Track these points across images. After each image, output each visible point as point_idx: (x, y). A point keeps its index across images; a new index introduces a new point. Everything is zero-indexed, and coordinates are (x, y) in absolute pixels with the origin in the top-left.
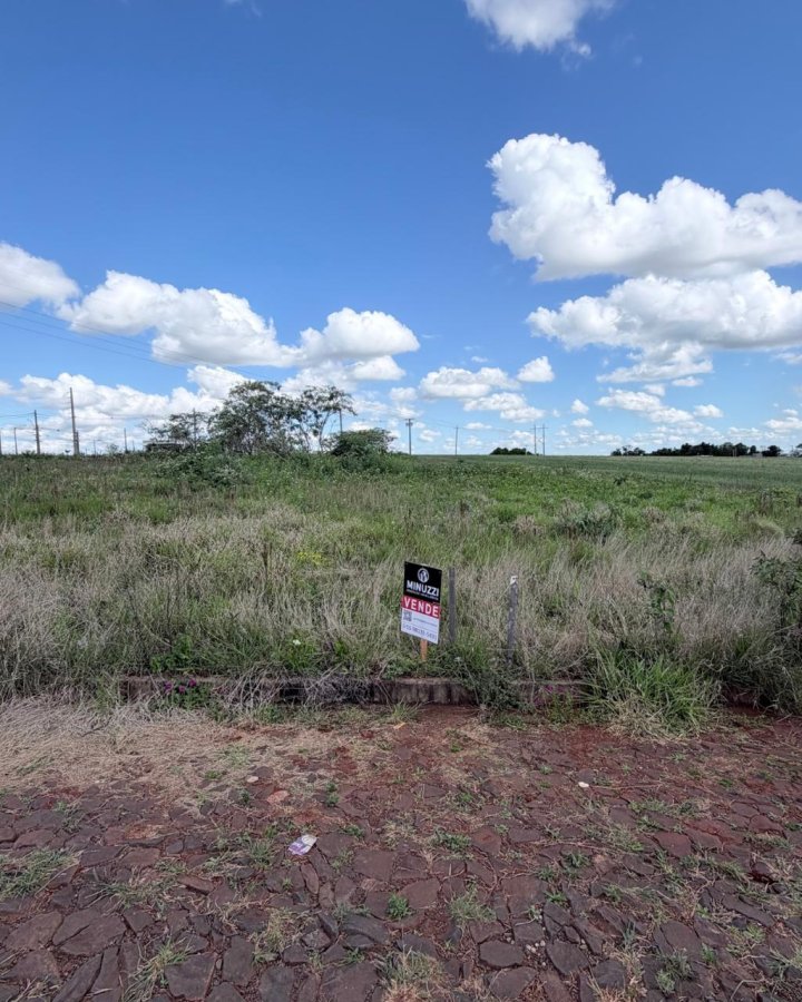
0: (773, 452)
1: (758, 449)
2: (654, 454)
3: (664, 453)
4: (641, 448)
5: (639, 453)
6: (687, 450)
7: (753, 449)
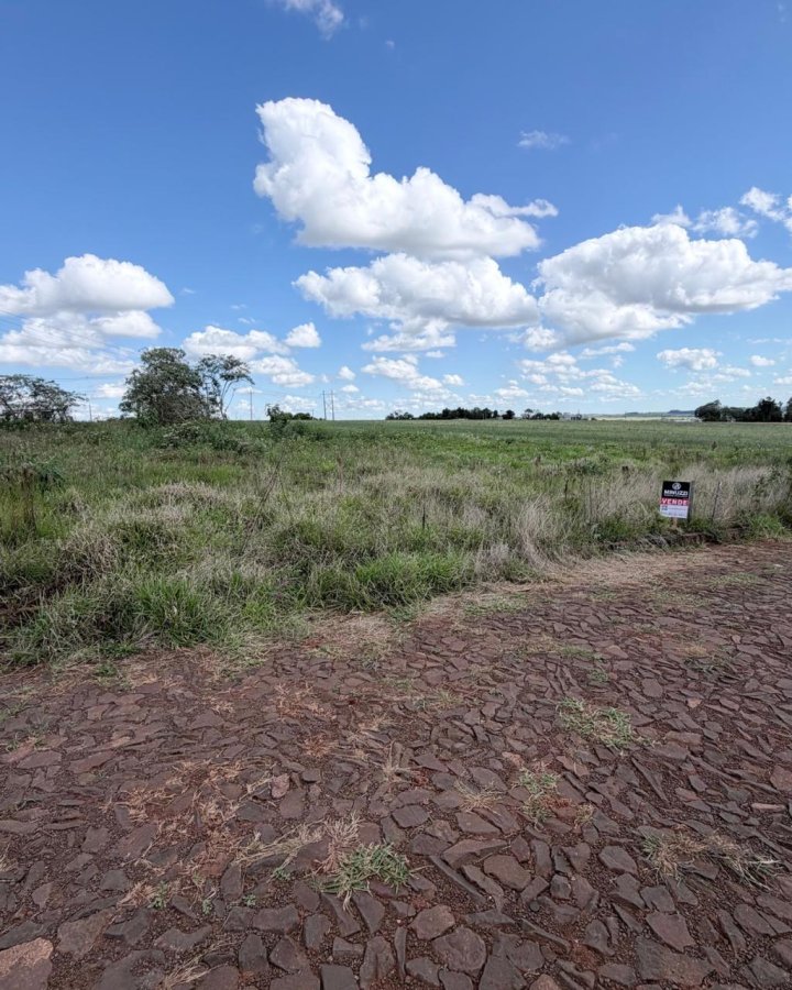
0: (509, 415)
1: (500, 413)
2: (421, 418)
3: (429, 417)
4: (410, 413)
5: (408, 417)
6: (447, 415)
7: (496, 413)
